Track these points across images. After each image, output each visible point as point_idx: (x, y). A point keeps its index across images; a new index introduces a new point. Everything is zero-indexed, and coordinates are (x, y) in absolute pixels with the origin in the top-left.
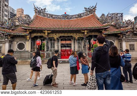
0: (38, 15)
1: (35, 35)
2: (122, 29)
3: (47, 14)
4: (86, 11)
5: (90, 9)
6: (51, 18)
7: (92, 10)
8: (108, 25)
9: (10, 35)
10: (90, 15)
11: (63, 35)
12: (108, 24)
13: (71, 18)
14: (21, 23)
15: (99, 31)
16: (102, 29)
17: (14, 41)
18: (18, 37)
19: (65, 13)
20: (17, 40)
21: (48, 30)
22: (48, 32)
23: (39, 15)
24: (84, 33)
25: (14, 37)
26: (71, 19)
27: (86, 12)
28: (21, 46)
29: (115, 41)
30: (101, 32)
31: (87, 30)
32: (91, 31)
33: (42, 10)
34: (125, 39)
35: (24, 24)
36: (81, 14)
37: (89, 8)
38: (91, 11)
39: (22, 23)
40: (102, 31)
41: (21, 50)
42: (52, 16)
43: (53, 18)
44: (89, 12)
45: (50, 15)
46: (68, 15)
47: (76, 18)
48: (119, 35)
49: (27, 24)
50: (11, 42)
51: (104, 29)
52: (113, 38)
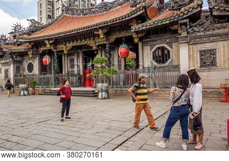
0: (65, 14)
9: (14, 53)
11: (75, 44)
13: (110, 8)
14: (18, 34)
20: (27, 58)
21: (48, 40)
22: (50, 42)
24: (98, 35)
28: (30, 67)
34: (187, 37)
41: (31, 73)
42: (82, 11)
43: (85, 14)
48: (175, 27)
51: (133, 18)
52: (168, 37)
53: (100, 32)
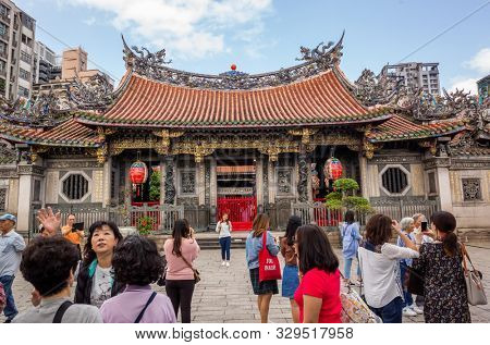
0: (136, 75)
1: (125, 145)
2: (434, 122)
3: (170, 72)
4: (305, 61)
5: (320, 54)
6: (182, 85)
7: (327, 56)
8: (383, 111)
9: (36, 147)
10: (321, 73)
11: (226, 145)
12: (386, 105)
13: (252, 86)
14: (75, 105)
15: (353, 130)
16: (365, 125)
17: (49, 166)
18: (64, 153)
19: (234, 68)
20: (62, 163)
21: (170, 130)
22: (173, 135)
23: (140, 73)
24: (299, 138)
25: (50, 155)
26: (253, 89)
27: (306, 64)
28: (76, 187)
29: (412, 167)
30: (360, 136)
31: (309, 127)
32: (324, 130)
33: (150, 56)
34: (446, 159)
35: (87, 108)
36: (288, 71)
37: (316, 51)
38: (325, 59)
39: (81, 103)
40: (364, 132)
41: (75, 201)
42: (185, 77)
43: (191, 85)
44: (319, 62)
45: (179, 73)
46: (244, 75)
47: (271, 84)
48: (426, 144)
49: (97, 107)
50: (39, 173)
51: (369, 123)
52: (405, 156)
53: (306, 133)
